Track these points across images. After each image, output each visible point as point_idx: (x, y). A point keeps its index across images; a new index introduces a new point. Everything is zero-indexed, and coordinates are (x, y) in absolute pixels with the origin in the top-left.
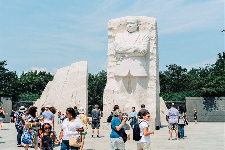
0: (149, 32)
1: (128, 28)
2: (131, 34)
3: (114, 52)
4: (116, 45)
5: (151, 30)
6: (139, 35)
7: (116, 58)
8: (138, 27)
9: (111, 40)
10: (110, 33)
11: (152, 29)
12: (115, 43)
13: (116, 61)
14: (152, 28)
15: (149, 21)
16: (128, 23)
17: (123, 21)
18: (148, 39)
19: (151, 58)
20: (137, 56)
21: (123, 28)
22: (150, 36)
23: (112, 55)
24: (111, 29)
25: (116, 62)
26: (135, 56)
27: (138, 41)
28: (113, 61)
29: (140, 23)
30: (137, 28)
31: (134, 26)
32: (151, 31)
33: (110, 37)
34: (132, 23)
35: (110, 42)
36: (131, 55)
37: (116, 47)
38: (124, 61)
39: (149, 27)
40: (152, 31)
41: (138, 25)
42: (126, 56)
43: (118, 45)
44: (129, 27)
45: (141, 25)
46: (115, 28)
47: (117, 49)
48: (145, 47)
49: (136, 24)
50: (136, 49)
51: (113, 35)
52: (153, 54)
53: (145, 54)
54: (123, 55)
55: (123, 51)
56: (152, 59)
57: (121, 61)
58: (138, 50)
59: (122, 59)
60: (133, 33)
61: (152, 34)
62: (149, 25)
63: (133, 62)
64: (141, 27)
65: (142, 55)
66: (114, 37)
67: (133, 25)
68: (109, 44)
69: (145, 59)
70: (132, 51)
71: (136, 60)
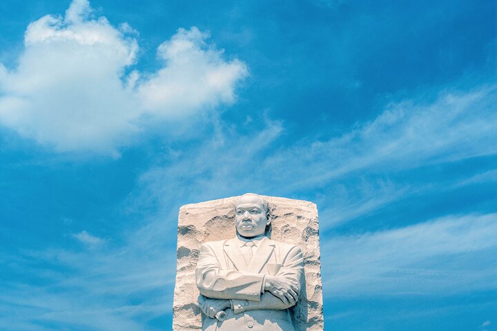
0: (299, 239)
1: (241, 223)
2: (250, 243)
3: (194, 298)
4: (203, 272)
5: (305, 234)
6: (274, 246)
7: (199, 317)
8: (268, 224)
9: (183, 263)
10: (183, 242)
11: (308, 232)
12: (200, 267)
13: (201, 326)
14: (310, 231)
15: (300, 210)
16: (242, 212)
17: (224, 208)
18: (301, 260)
19: (309, 317)
20: (271, 310)
21: (224, 227)
22: (304, 252)
23: (186, 307)
24: (186, 231)
25: (198, 328)
26: (266, 309)
27: (272, 261)
28: (191, 327)
29: (274, 213)
30: (267, 226)
31: (258, 219)
32: (306, 239)
33: (183, 252)
34: (252, 211)
35: (183, 269)
36: (251, 306)
37: (204, 278)
38: (230, 322)
39: (301, 226)
40: (310, 239)
41: (270, 219)
42: (236, 307)
43: (212, 273)
44: (244, 220)
45: (275, 221)
46: (199, 226)
47: (206, 286)
48: (294, 280)
49: (263, 215)
50: (268, 285)
51: (191, 248)
52: (314, 305)
53: (293, 303)
54: (226, 304)
55: (228, 289)
56: (313, 322)
57: (220, 323)
58: (275, 288)
59: (222, 316)
60: (254, 241)
61: (308, 247)
62: (301, 221)
63: (258, 327)
64: (278, 224)
65: (287, 306)
66: (196, 254)
67: (255, 217)
68: (179, 275)
69: (293, 319)
70: (255, 290)
71: (267, 322)
